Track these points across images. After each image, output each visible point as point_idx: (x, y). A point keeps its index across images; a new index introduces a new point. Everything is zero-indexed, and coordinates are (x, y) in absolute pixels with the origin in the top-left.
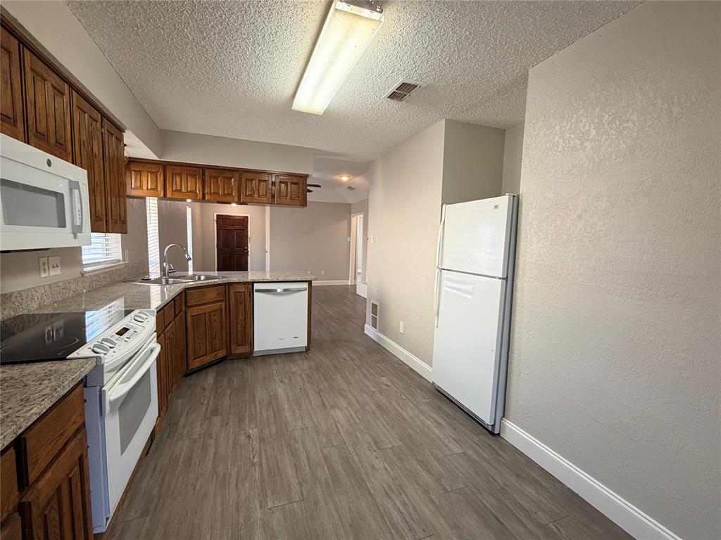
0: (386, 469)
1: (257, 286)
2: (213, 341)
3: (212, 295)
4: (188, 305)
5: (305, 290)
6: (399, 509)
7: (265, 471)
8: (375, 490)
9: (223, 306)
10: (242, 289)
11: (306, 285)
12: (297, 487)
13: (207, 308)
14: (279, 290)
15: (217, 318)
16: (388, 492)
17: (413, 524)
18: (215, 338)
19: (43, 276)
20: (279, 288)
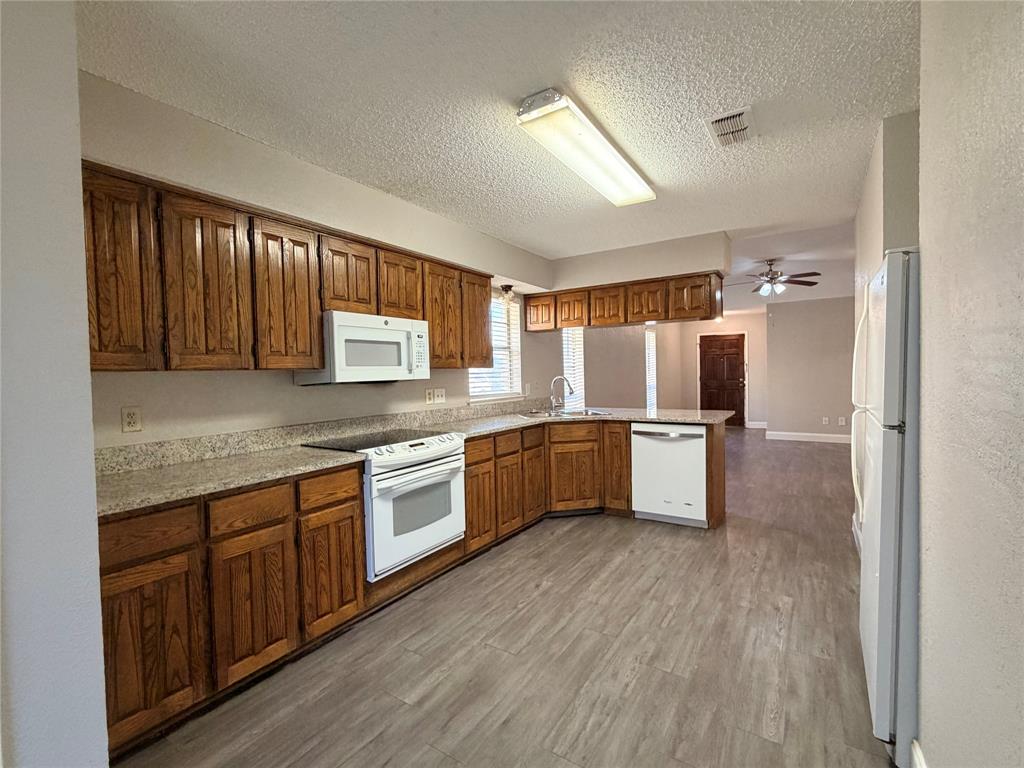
0: (627, 685)
1: (635, 427)
2: (582, 486)
3: (580, 433)
4: (552, 440)
5: (701, 436)
6: (587, 723)
7: (516, 618)
8: (587, 692)
9: (596, 448)
10: (618, 428)
11: (702, 431)
12: (524, 643)
13: (574, 447)
14: (672, 435)
15: (587, 460)
16: (598, 704)
17: (581, 746)
18: (584, 483)
19: (428, 402)
20: (674, 431)
